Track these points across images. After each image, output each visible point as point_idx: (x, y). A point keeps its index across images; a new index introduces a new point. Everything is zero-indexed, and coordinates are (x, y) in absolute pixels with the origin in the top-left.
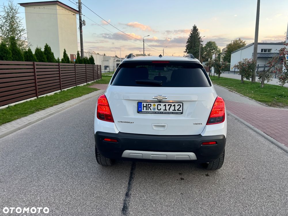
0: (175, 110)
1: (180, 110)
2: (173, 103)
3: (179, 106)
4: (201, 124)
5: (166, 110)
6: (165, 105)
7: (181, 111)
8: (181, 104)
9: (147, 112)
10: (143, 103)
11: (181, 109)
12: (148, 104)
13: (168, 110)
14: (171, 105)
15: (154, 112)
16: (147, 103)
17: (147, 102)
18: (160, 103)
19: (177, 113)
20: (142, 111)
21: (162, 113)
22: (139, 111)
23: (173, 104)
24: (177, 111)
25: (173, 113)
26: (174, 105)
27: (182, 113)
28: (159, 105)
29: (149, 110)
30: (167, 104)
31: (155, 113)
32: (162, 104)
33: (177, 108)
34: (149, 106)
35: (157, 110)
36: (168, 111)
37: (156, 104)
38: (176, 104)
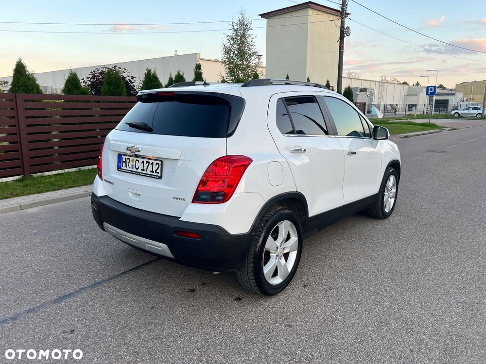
0: (152, 172)
1: (158, 173)
2: (151, 159)
3: (158, 165)
4: (184, 200)
5: (143, 170)
6: (143, 162)
7: (159, 175)
8: (160, 163)
9: (125, 170)
10: (123, 156)
11: (159, 171)
12: (127, 159)
13: (145, 169)
14: (149, 162)
15: (132, 171)
16: (127, 157)
17: (126, 155)
18: (138, 157)
19: (154, 177)
20: (122, 168)
21: (138, 174)
22: (119, 168)
23: (151, 162)
24: (154, 174)
25: (149, 176)
26: (152, 164)
27: (160, 178)
28: (137, 161)
29: (128, 168)
30: (145, 161)
31: (133, 173)
32: (141, 160)
33: (155, 167)
34: (128, 160)
35: (135, 170)
36: (145, 172)
37: (135, 159)
38: (155, 162)
